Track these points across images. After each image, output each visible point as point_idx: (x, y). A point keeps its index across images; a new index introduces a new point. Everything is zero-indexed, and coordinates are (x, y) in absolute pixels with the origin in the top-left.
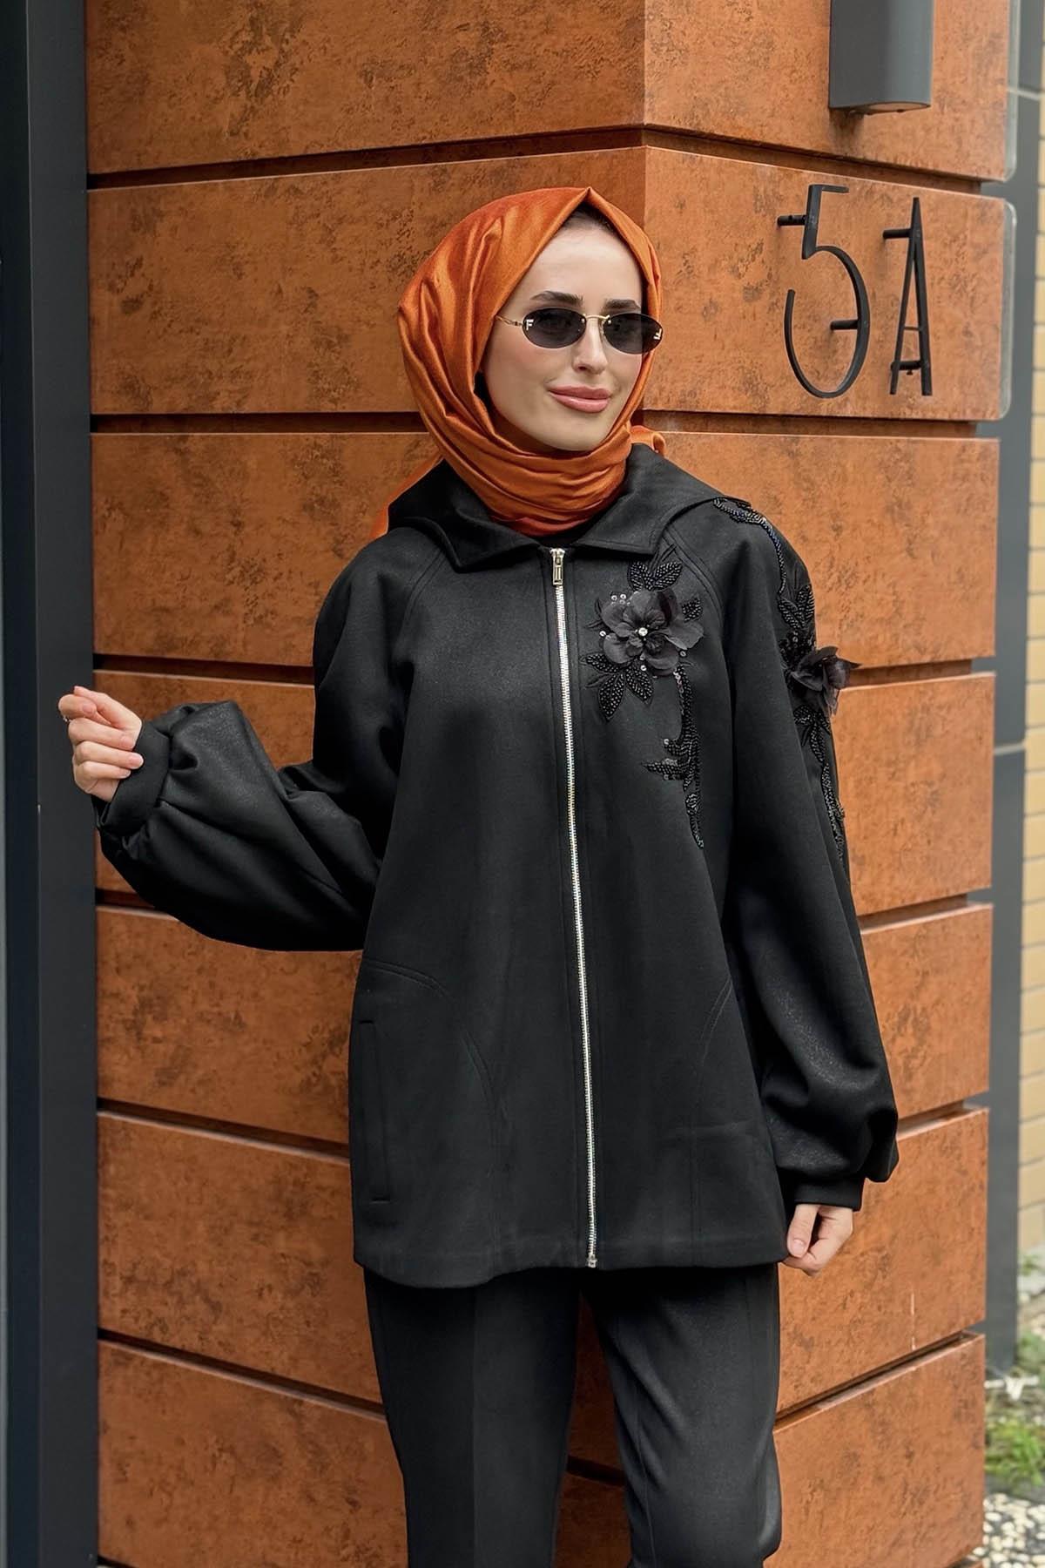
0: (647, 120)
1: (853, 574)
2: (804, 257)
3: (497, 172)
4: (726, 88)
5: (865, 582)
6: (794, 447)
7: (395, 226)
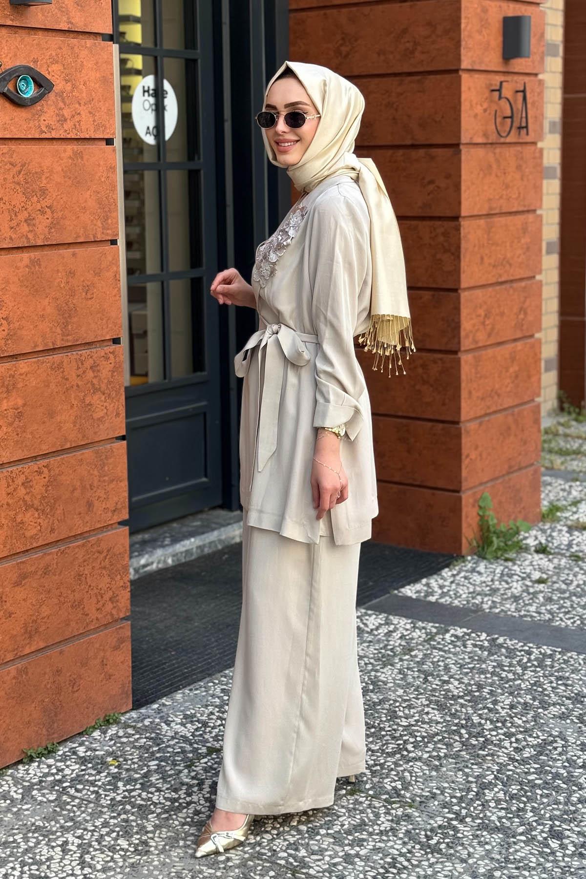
0: (462, 67)
2: (499, 100)
5: (511, 188)
7: (387, 94)
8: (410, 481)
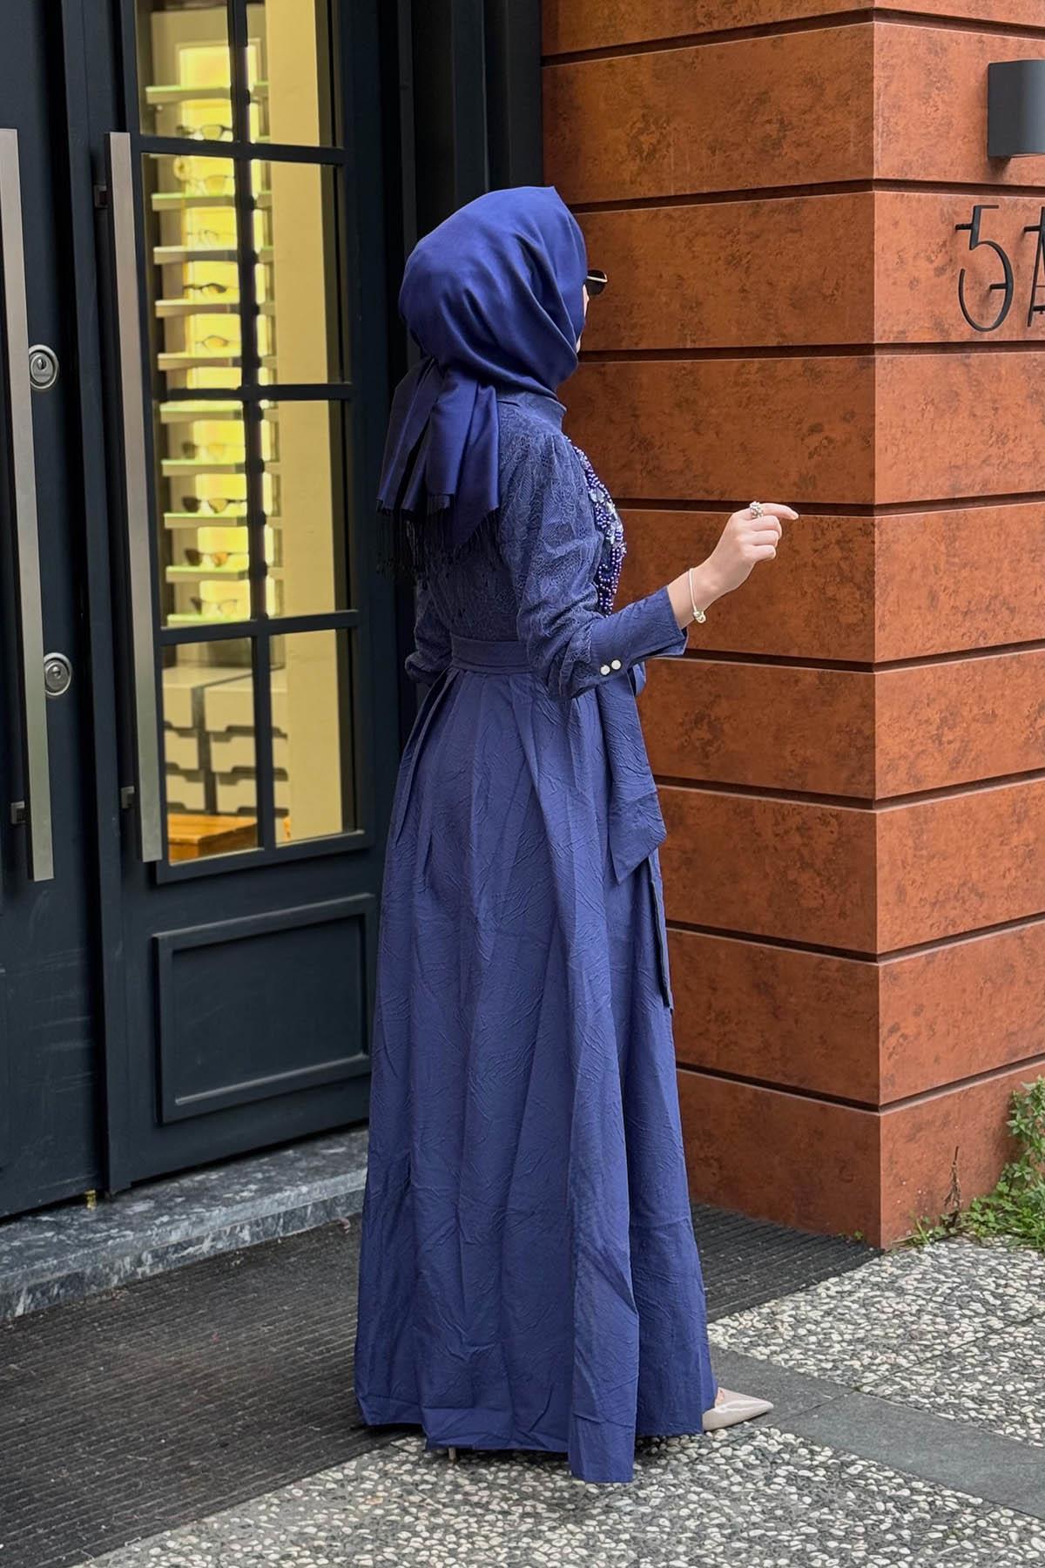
0: (875, 176)
1: (1006, 436)
2: (971, 249)
3: (790, 205)
4: (924, 153)
5: (1014, 441)
6: (967, 361)
7: (729, 237)
8: (778, 1079)
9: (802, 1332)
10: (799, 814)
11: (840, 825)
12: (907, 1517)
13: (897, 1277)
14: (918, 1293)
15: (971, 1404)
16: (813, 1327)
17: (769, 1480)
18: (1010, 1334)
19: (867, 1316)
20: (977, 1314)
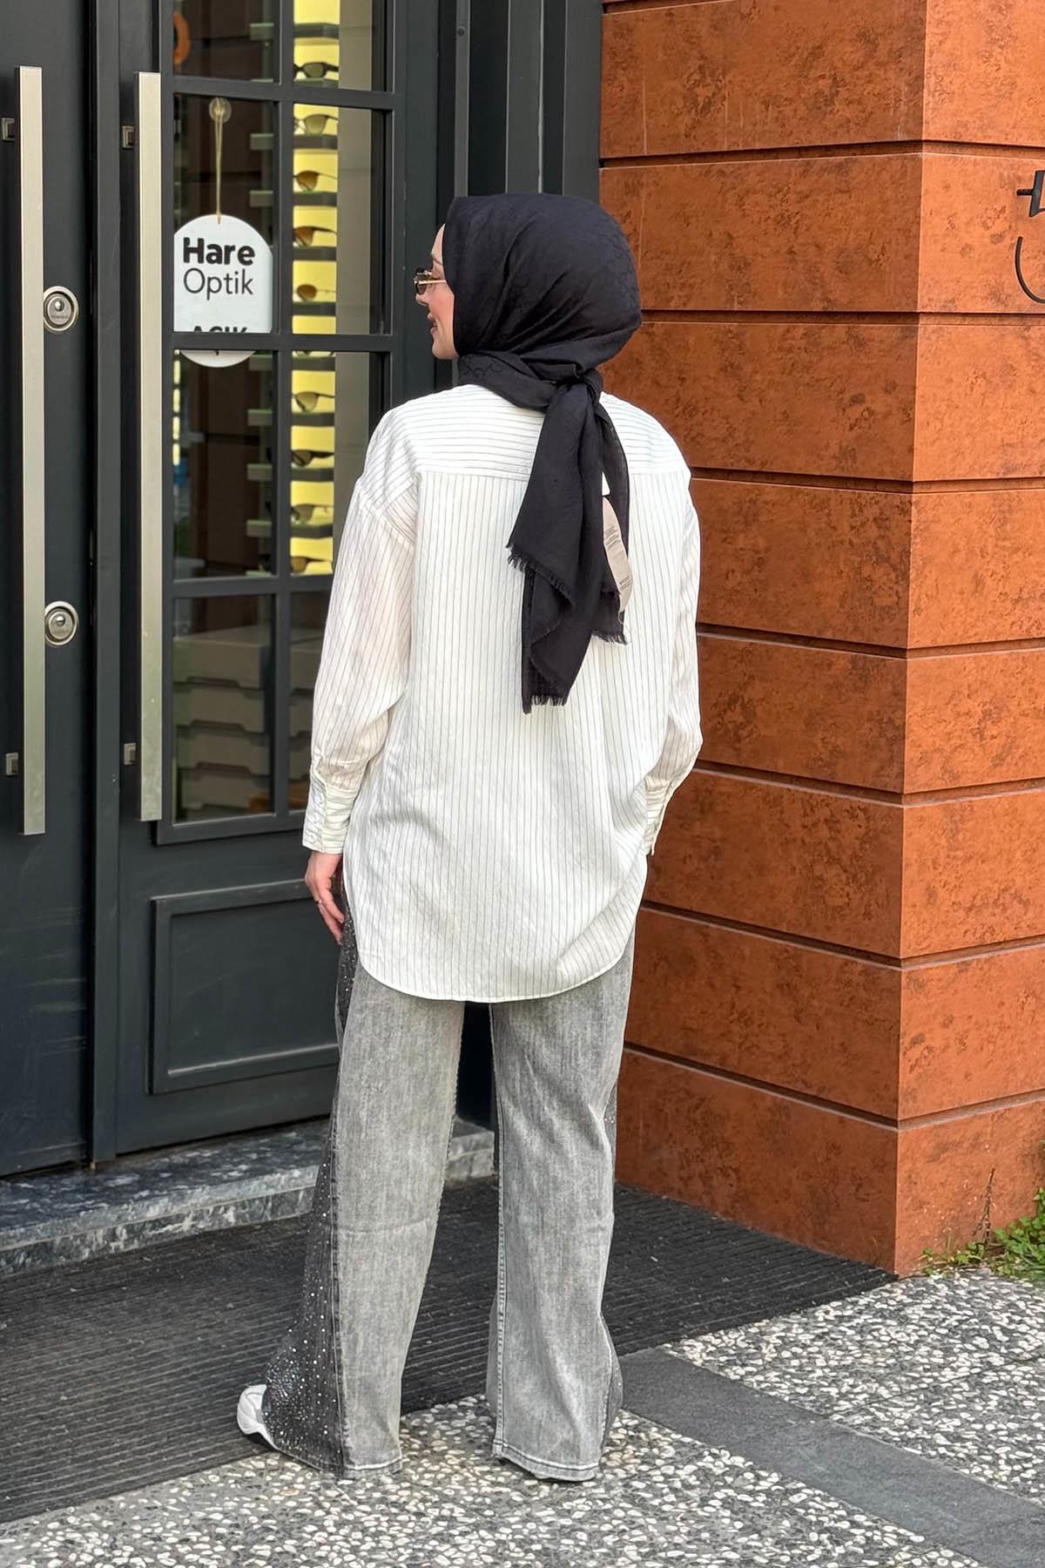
0: (925, 135)
2: (1031, 216)
3: (841, 165)
6: (1026, 333)
7: (779, 196)
9: (786, 1354)
10: (827, 805)
11: (868, 819)
12: (840, 1550)
13: (905, 1305)
14: (922, 1323)
15: (941, 1440)
16: (799, 1350)
17: (704, 1502)
18: (1009, 1372)
19: (861, 1344)
20: (979, 1349)
